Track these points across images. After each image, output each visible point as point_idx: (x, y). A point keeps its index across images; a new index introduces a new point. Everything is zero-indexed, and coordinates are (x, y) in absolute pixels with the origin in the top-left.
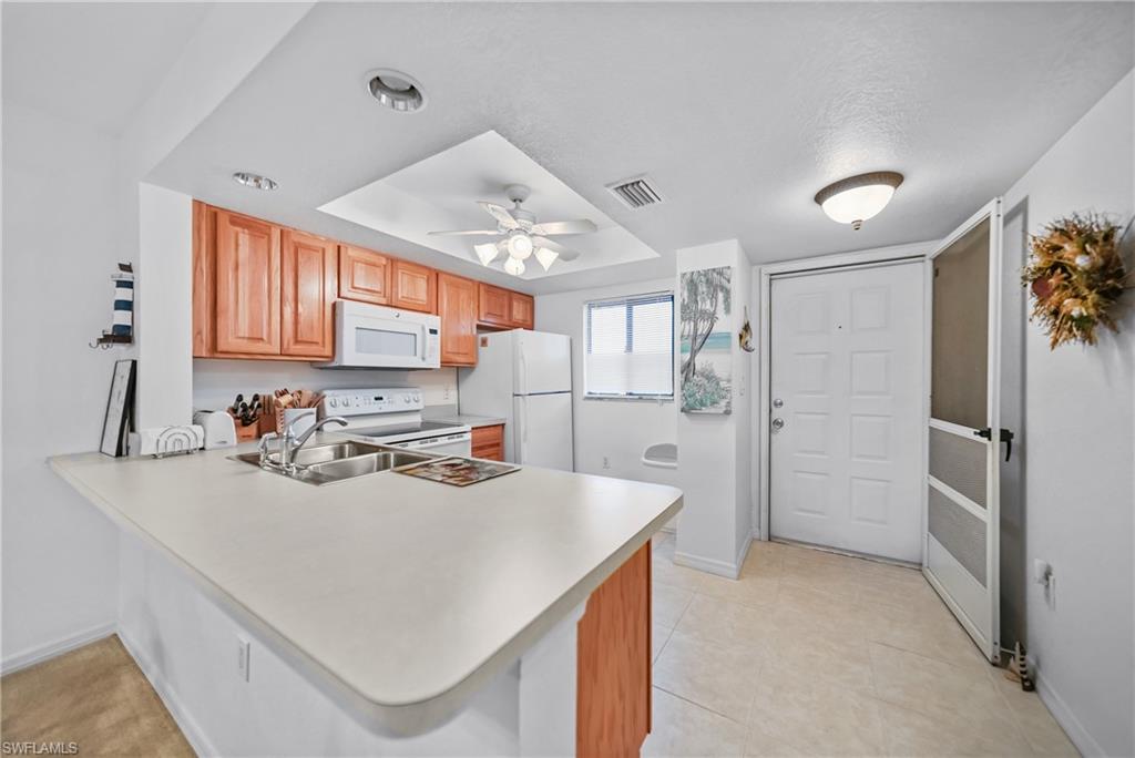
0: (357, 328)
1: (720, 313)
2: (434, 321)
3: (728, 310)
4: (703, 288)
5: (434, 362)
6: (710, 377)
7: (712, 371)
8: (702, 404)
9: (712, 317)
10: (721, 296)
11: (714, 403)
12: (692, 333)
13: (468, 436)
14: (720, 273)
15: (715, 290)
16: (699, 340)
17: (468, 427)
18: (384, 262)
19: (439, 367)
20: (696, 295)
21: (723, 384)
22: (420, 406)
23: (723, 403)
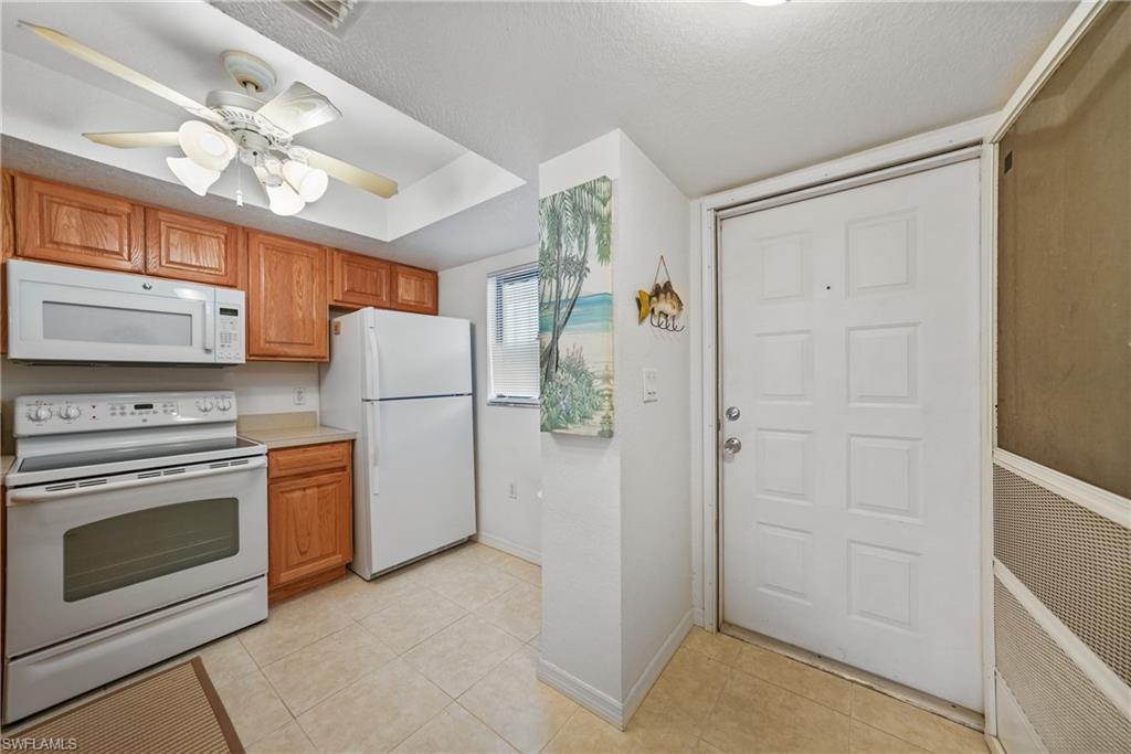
0: (44, 302)
1: (593, 262)
2: (236, 298)
3: (604, 254)
4: (567, 221)
5: (236, 353)
6: (578, 371)
7: (581, 362)
8: (569, 420)
9: (579, 269)
10: (593, 229)
11: (584, 417)
12: (553, 299)
13: (263, 461)
14: (591, 190)
15: (585, 222)
16: (564, 310)
17: (262, 448)
18: (126, 209)
19: (244, 362)
20: (559, 236)
21: (598, 385)
22: (232, 415)
23: (597, 418)
